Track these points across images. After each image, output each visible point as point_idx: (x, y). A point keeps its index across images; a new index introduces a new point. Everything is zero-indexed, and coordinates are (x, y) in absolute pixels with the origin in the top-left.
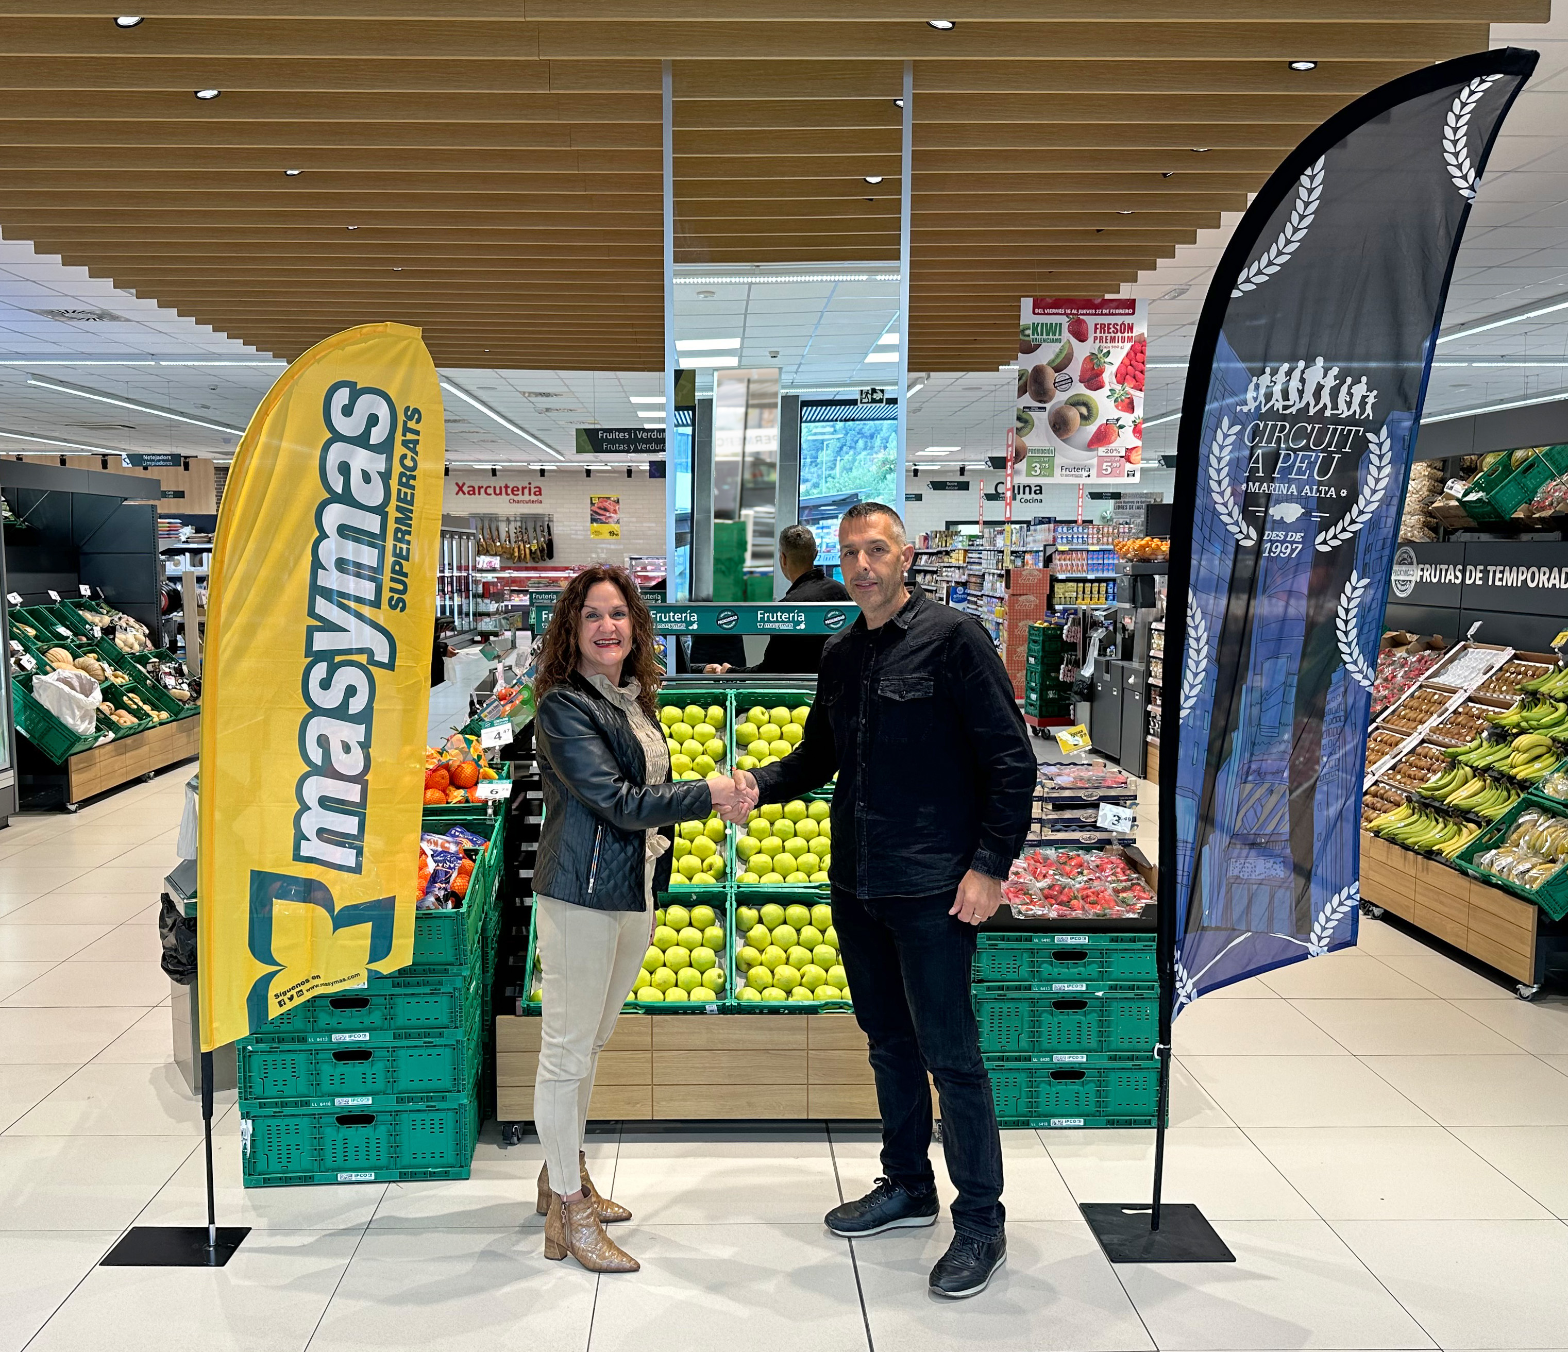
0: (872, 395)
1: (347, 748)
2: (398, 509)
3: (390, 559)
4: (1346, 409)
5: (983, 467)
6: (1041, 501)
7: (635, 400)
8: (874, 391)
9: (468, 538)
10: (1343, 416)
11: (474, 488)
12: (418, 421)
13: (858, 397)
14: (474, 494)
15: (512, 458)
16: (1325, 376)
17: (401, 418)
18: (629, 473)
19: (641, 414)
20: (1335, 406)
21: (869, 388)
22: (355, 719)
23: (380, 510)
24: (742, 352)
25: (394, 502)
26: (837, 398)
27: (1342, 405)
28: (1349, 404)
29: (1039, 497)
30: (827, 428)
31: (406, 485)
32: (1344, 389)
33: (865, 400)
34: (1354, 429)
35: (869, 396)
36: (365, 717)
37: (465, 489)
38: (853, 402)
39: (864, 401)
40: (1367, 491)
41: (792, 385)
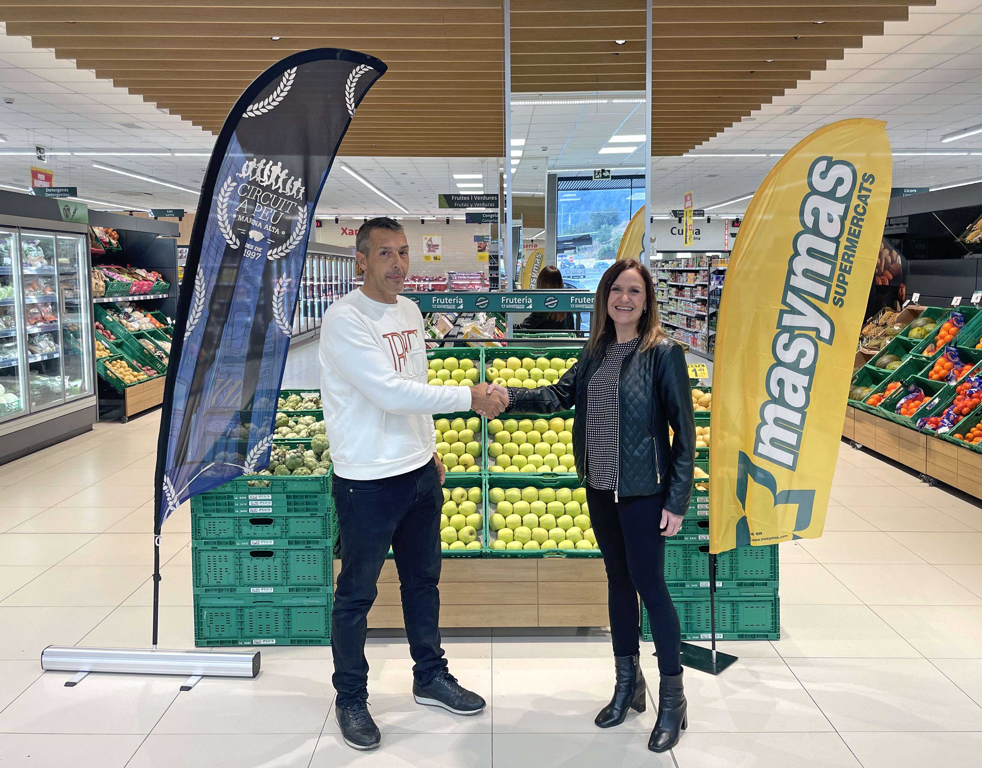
0: (602, 173)
1: (795, 389)
2: (848, 240)
3: (837, 272)
4: (289, 192)
5: (669, 218)
6: (699, 239)
7: (456, 177)
8: (603, 171)
9: (351, 261)
10: (288, 195)
11: (352, 231)
12: (871, 183)
13: (593, 175)
14: (353, 234)
15: (377, 213)
16: (281, 172)
17: (859, 180)
18: (448, 221)
19: (459, 185)
20: (284, 189)
21: (600, 169)
22: (804, 372)
23: (836, 240)
24: (525, 147)
25: (845, 235)
26: (579, 176)
27: (288, 189)
28: (291, 190)
29: (698, 236)
30: (573, 194)
31: (857, 225)
32: (290, 182)
33: (598, 177)
34: (292, 202)
35: (600, 174)
36: (810, 372)
37: (347, 231)
38: (590, 178)
39: (596, 177)
40: (294, 235)
41: (553, 168)
